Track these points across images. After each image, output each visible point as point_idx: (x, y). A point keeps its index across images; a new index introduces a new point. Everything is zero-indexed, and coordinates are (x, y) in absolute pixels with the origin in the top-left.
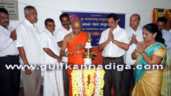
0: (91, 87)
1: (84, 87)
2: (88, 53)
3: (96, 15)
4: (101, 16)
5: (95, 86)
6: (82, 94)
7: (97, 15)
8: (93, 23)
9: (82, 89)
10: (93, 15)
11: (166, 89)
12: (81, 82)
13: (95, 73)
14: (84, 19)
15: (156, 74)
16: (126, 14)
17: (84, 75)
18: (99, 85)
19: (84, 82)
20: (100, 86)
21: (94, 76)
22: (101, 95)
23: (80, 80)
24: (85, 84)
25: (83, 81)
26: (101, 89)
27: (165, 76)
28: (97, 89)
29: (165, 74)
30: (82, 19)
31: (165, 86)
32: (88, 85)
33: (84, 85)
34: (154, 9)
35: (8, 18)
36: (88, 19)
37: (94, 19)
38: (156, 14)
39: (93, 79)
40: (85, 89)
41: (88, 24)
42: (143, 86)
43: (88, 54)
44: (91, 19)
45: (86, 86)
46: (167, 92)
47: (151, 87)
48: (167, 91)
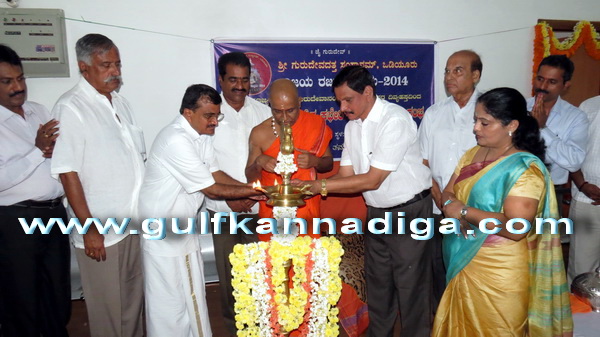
0: (296, 300)
1: (272, 300)
2: (286, 188)
3: (330, 52)
4: (346, 52)
5: (309, 298)
6: (266, 321)
7: (336, 52)
8: (320, 80)
9: (267, 306)
10: (321, 51)
11: (547, 308)
12: (261, 284)
13: (309, 255)
14: (289, 66)
15: (511, 258)
16: (436, 42)
17: (272, 261)
18: (324, 295)
19: (273, 283)
20: (327, 296)
21: (306, 265)
22: (332, 325)
23: (258, 276)
24: (276, 289)
25: (269, 281)
26: (331, 307)
27: (544, 265)
28: (317, 307)
29: (544, 260)
30: (282, 67)
31: (542, 298)
32: (288, 293)
33: (272, 292)
34: (540, 21)
35: (21, 79)
36: (304, 65)
37: (324, 65)
38: (546, 41)
39: (304, 275)
40: (276, 306)
41: (302, 82)
42: (468, 295)
43: (286, 193)
44: (312, 65)
45: (280, 298)
46: (548, 318)
47: (491, 301)
48: (549, 314)
